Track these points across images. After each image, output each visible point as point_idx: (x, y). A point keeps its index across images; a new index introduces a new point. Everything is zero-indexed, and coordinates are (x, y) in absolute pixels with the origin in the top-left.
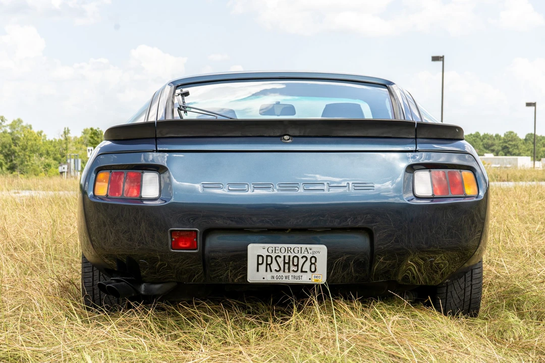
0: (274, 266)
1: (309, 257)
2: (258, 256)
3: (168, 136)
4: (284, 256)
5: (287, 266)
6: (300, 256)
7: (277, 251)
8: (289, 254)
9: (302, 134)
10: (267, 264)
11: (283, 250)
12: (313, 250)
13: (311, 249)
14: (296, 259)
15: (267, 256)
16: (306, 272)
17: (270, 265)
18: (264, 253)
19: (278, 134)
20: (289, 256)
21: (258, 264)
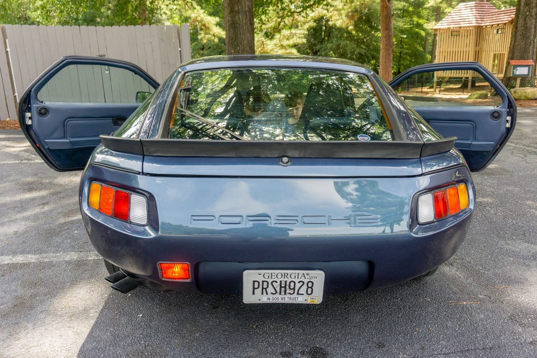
0: (270, 290)
1: (306, 281)
2: (254, 282)
3: (156, 154)
4: (281, 282)
5: (283, 289)
6: (297, 281)
7: (273, 277)
8: (285, 280)
9: (302, 156)
10: (263, 288)
11: (279, 276)
12: (310, 275)
13: (308, 275)
14: (292, 284)
15: (263, 282)
16: (303, 294)
17: (266, 289)
18: (260, 279)
19: (276, 156)
20: (286, 282)
21: (254, 288)
